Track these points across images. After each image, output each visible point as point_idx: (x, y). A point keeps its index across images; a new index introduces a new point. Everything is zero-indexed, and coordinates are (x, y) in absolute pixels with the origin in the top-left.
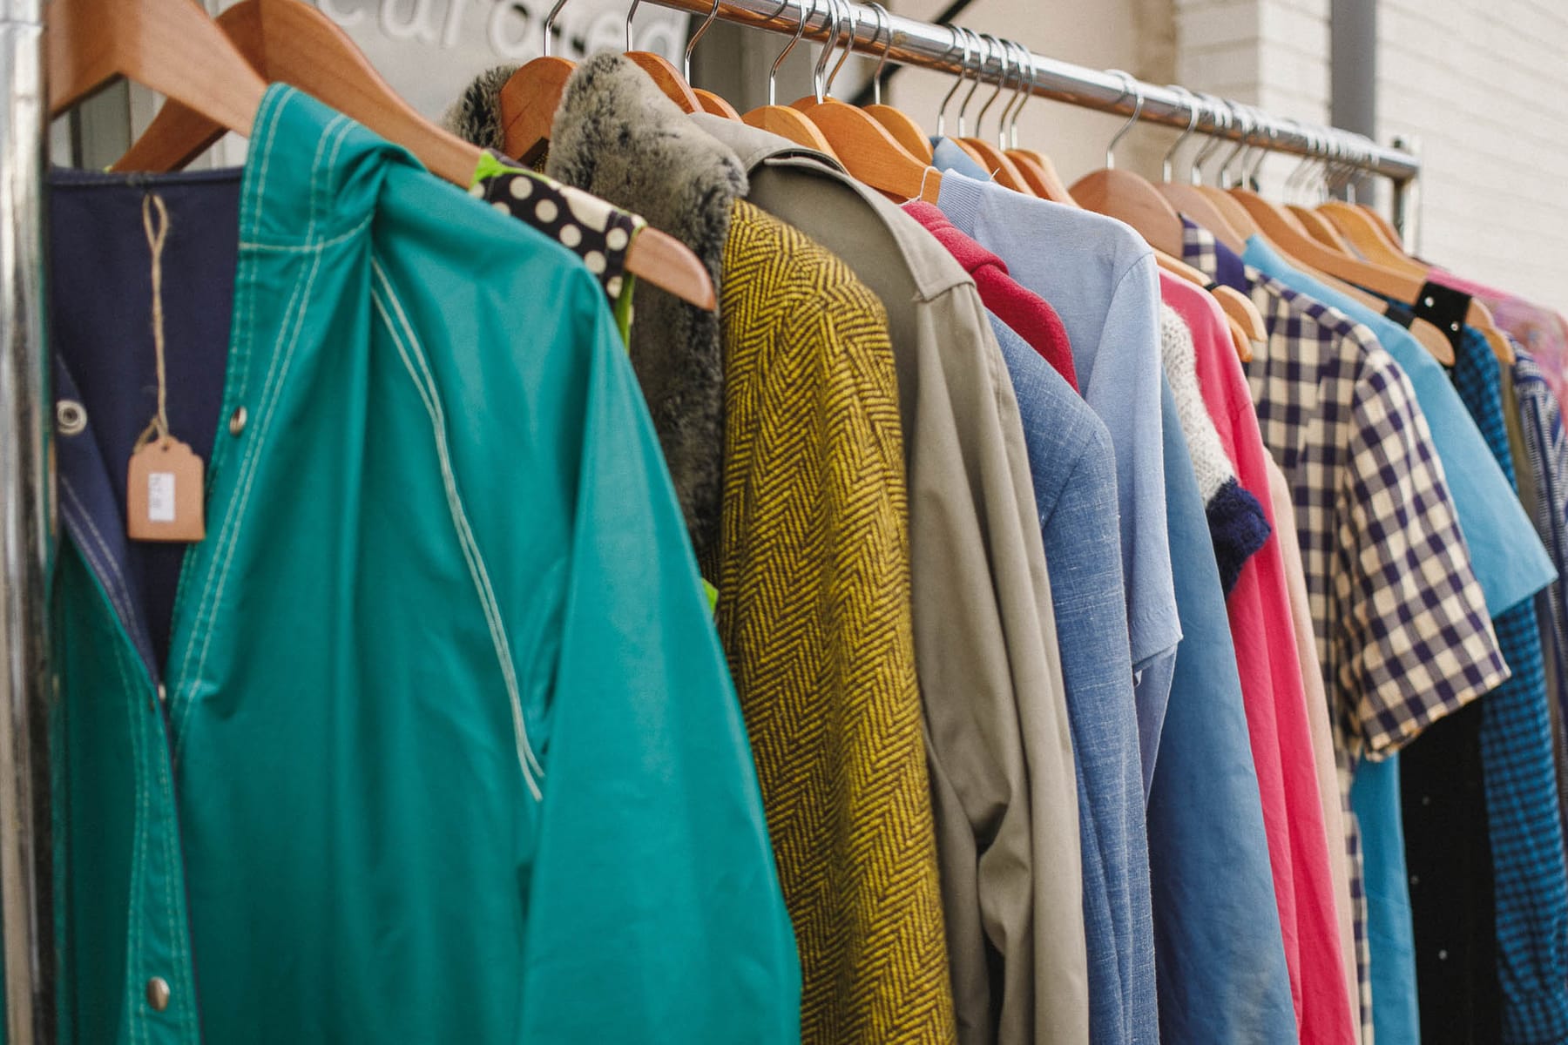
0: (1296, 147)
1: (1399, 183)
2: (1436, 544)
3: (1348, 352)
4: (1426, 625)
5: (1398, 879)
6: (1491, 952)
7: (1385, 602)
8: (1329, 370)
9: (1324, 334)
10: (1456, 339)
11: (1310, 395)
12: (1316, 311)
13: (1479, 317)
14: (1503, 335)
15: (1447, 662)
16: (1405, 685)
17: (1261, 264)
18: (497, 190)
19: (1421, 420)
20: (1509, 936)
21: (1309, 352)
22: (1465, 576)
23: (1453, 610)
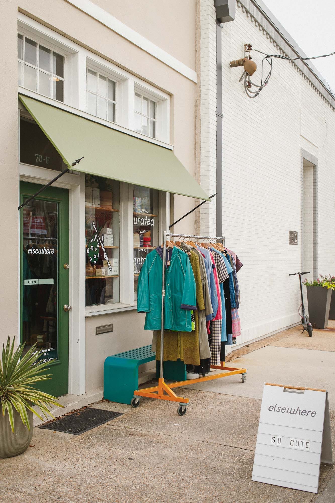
0: (215, 239)
1: (223, 240)
2: (224, 269)
3: (219, 256)
4: (223, 274)
5: (223, 292)
6: (230, 299)
7: (221, 272)
8: (218, 257)
9: (217, 254)
10: (226, 254)
11: (216, 258)
12: (217, 253)
13: (228, 253)
14: (230, 254)
15: (225, 276)
16: (222, 278)
17: (213, 249)
18: (182, 250)
19: (224, 260)
20: (231, 298)
21: (216, 256)
22: (226, 271)
23: (225, 273)
